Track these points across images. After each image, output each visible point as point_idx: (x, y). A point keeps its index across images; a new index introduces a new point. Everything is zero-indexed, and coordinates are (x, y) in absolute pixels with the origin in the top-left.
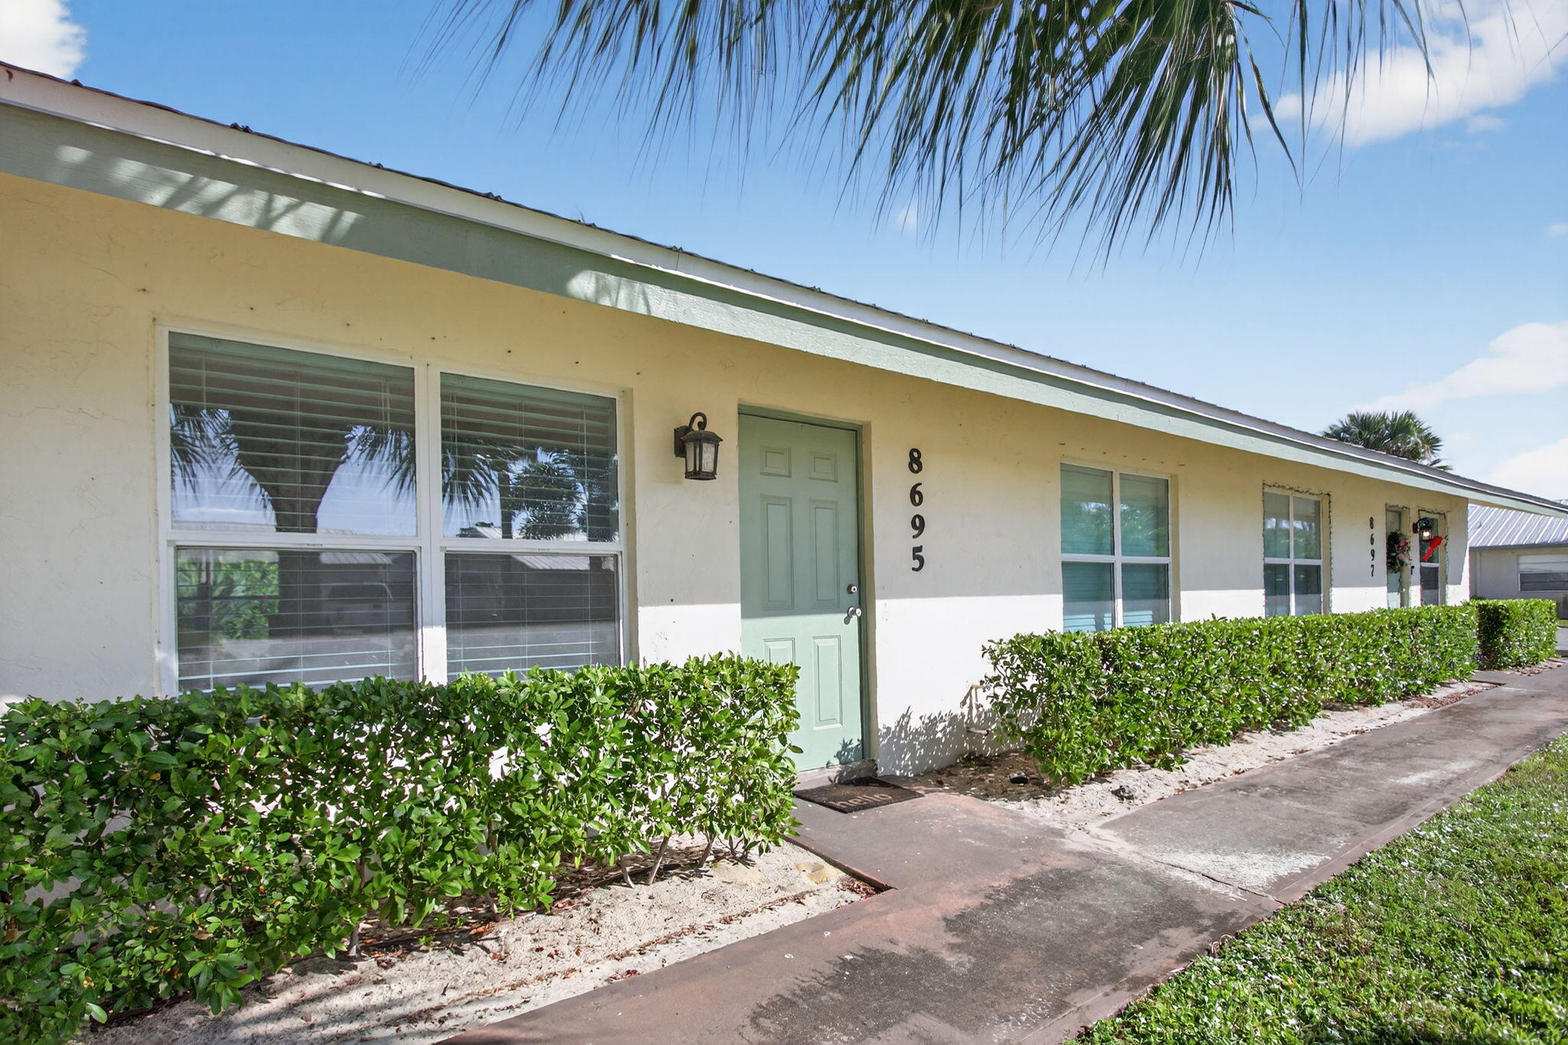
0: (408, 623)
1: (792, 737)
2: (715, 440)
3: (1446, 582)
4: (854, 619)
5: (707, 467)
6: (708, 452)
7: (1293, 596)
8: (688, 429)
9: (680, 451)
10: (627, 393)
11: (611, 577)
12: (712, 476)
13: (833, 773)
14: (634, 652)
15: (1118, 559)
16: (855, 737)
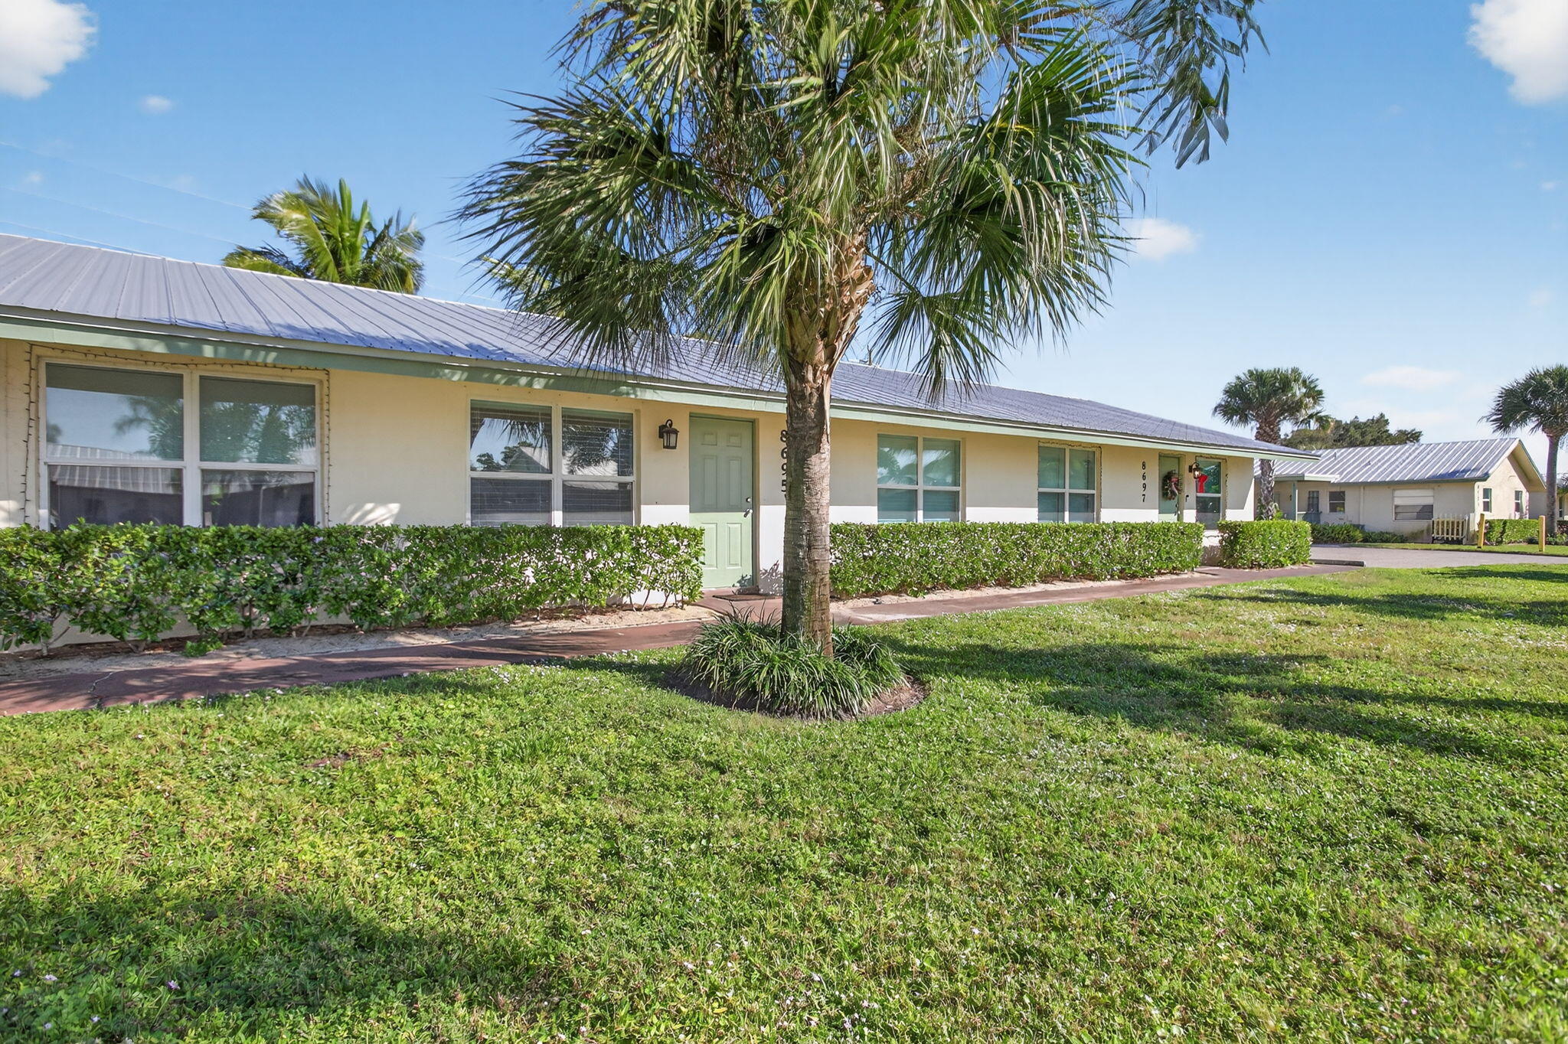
0: (548, 510)
1: (701, 558)
2: (676, 432)
3: (1226, 508)
4: (749, 515)
5: (672, 444)
6: (673, 437)
7: (1067, 514)
8: (665, 426)
9: (661, 436)
10: (638, 411)
11: (630, 493)
12: (674, 448)
13: (735, 590)
14: (639, 521)
15: (921, 487)
16: (749, 573)
